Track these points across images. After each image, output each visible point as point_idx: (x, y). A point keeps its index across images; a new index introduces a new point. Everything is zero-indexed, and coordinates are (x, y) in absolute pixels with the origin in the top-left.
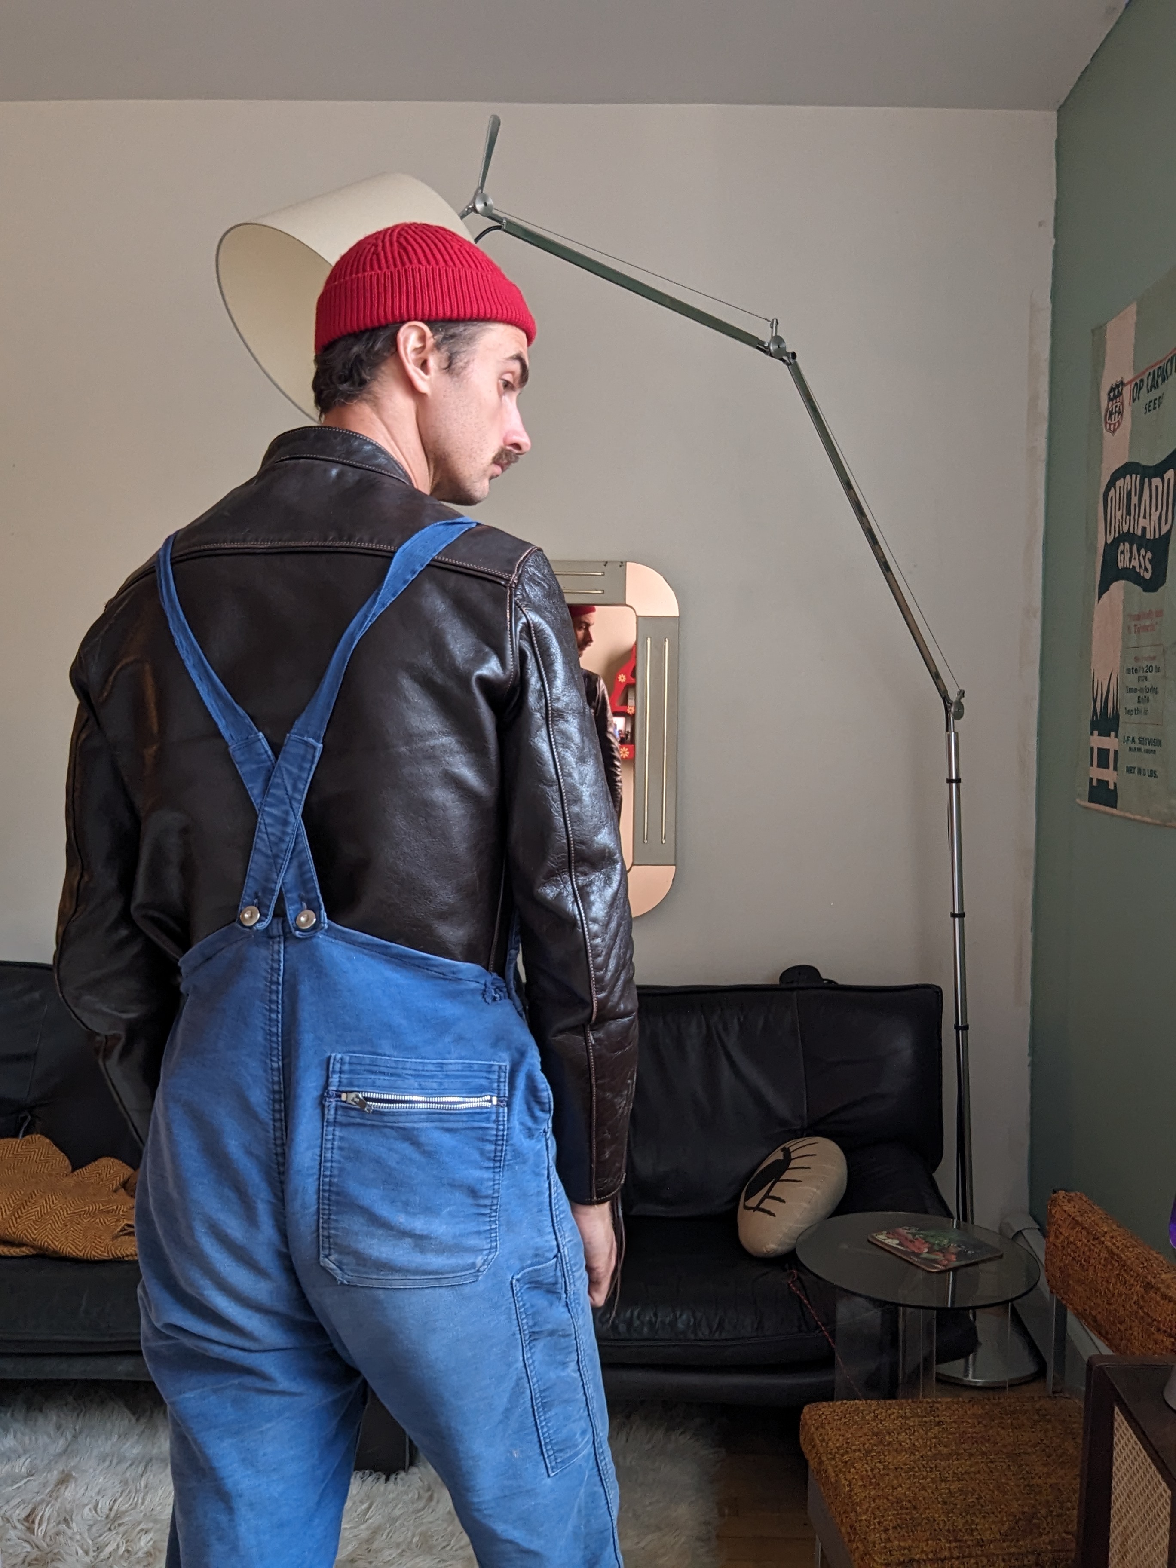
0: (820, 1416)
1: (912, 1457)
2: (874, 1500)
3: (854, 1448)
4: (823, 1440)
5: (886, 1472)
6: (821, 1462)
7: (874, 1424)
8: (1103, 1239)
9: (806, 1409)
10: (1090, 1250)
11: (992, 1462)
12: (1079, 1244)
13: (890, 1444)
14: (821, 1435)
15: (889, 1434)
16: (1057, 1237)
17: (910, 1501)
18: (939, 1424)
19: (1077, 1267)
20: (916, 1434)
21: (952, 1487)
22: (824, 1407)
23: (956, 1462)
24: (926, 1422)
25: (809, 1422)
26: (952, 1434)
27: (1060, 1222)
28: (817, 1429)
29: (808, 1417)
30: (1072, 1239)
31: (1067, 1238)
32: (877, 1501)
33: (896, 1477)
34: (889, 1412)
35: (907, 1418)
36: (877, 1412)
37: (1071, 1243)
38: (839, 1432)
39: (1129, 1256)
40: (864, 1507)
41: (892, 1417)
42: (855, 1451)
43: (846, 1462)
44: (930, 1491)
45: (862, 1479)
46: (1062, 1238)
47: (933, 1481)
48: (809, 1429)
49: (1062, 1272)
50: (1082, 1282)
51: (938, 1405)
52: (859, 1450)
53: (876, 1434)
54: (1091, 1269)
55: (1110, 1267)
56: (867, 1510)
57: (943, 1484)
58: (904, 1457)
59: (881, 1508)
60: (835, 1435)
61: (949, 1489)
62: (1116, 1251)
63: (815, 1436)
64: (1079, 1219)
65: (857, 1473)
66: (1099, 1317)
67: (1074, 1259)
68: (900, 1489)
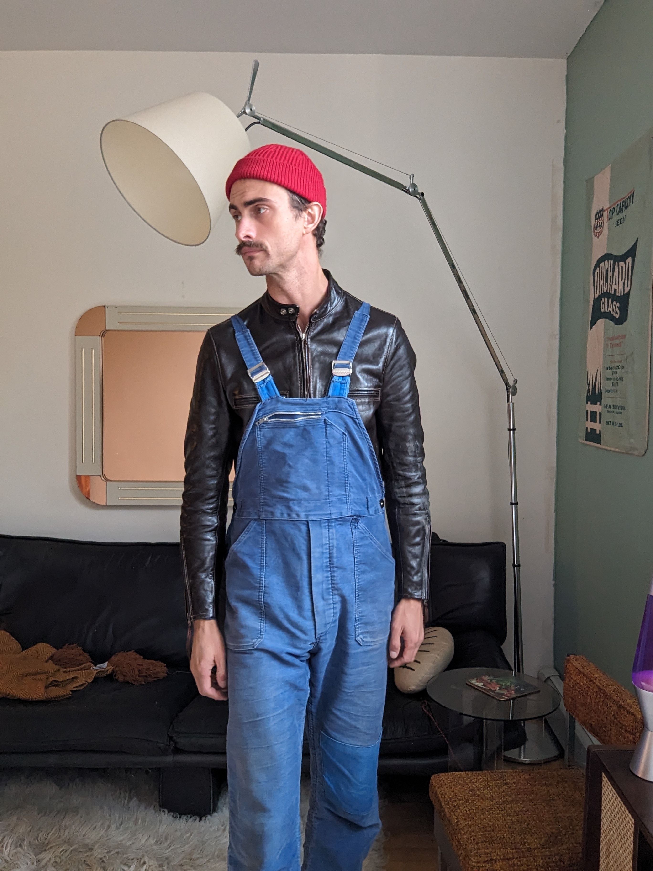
0: (440, 781)
1: (492, 803)
2: (470, 827)
3: (459, 798)
4: (443, 793)
5: (477, 811)
6: (441, 806)
7: (470, 785)
8: (595, 681)
9: (433, 777)
10: (588, 687)
11: (535, 805)
12: (582, 684)
13: (478, 796)
14: (441, 791)
15: (478, 790)
16: (570, 680)
17: (490, 827)
18: (506, 784)
19: (581, 696)
20: (493, 790)
21: (513, 819)
22: (443, 776)
23: (515, 805)
24: (499, 783)
25: (434, 784)
26: (512, 790)
27: (571, 672)
28: (438, 788)
29: (433, 781)
30: (578, 682)
31: (576, 681)
32: (472, 827)
33: (483, 814)
34: (478, 778)
35: (488, 781)
36: (471, 778)
37: (578, 684)
38: (451, 789)
39: (609, 691)
40: (466, 831)
41: (480, 781)
42: (460, 800)
43: (455, 806)
44: (501, 821)
45: (464, 816)
46: (572, 681)
47: (503, 816)
48: (435, 787)
49: (573, 699)
50: (583, 705)
51: (505, 774)
52: (462, 799)
53: (472, 790)
54: (589, 698)
55: (599, 696)
56: (467, 832)
57: (508, 817)
58: (487, 803)
59: (475, 832)
60: (449, 792)
61: (512, 820)
62: (601, 687)
63: (438, 792)
64: (582, 670)
65: (461, 812)
66: (593, 724)
67: (579, 692)
68: (485, 820)
